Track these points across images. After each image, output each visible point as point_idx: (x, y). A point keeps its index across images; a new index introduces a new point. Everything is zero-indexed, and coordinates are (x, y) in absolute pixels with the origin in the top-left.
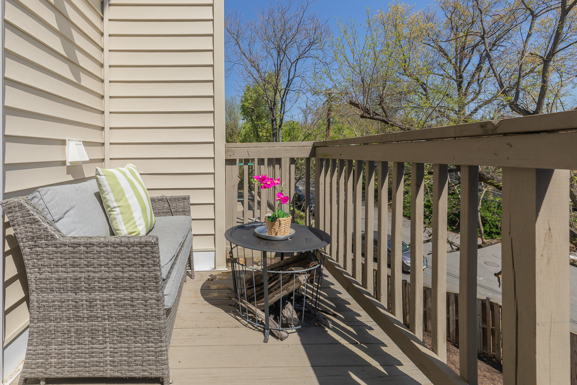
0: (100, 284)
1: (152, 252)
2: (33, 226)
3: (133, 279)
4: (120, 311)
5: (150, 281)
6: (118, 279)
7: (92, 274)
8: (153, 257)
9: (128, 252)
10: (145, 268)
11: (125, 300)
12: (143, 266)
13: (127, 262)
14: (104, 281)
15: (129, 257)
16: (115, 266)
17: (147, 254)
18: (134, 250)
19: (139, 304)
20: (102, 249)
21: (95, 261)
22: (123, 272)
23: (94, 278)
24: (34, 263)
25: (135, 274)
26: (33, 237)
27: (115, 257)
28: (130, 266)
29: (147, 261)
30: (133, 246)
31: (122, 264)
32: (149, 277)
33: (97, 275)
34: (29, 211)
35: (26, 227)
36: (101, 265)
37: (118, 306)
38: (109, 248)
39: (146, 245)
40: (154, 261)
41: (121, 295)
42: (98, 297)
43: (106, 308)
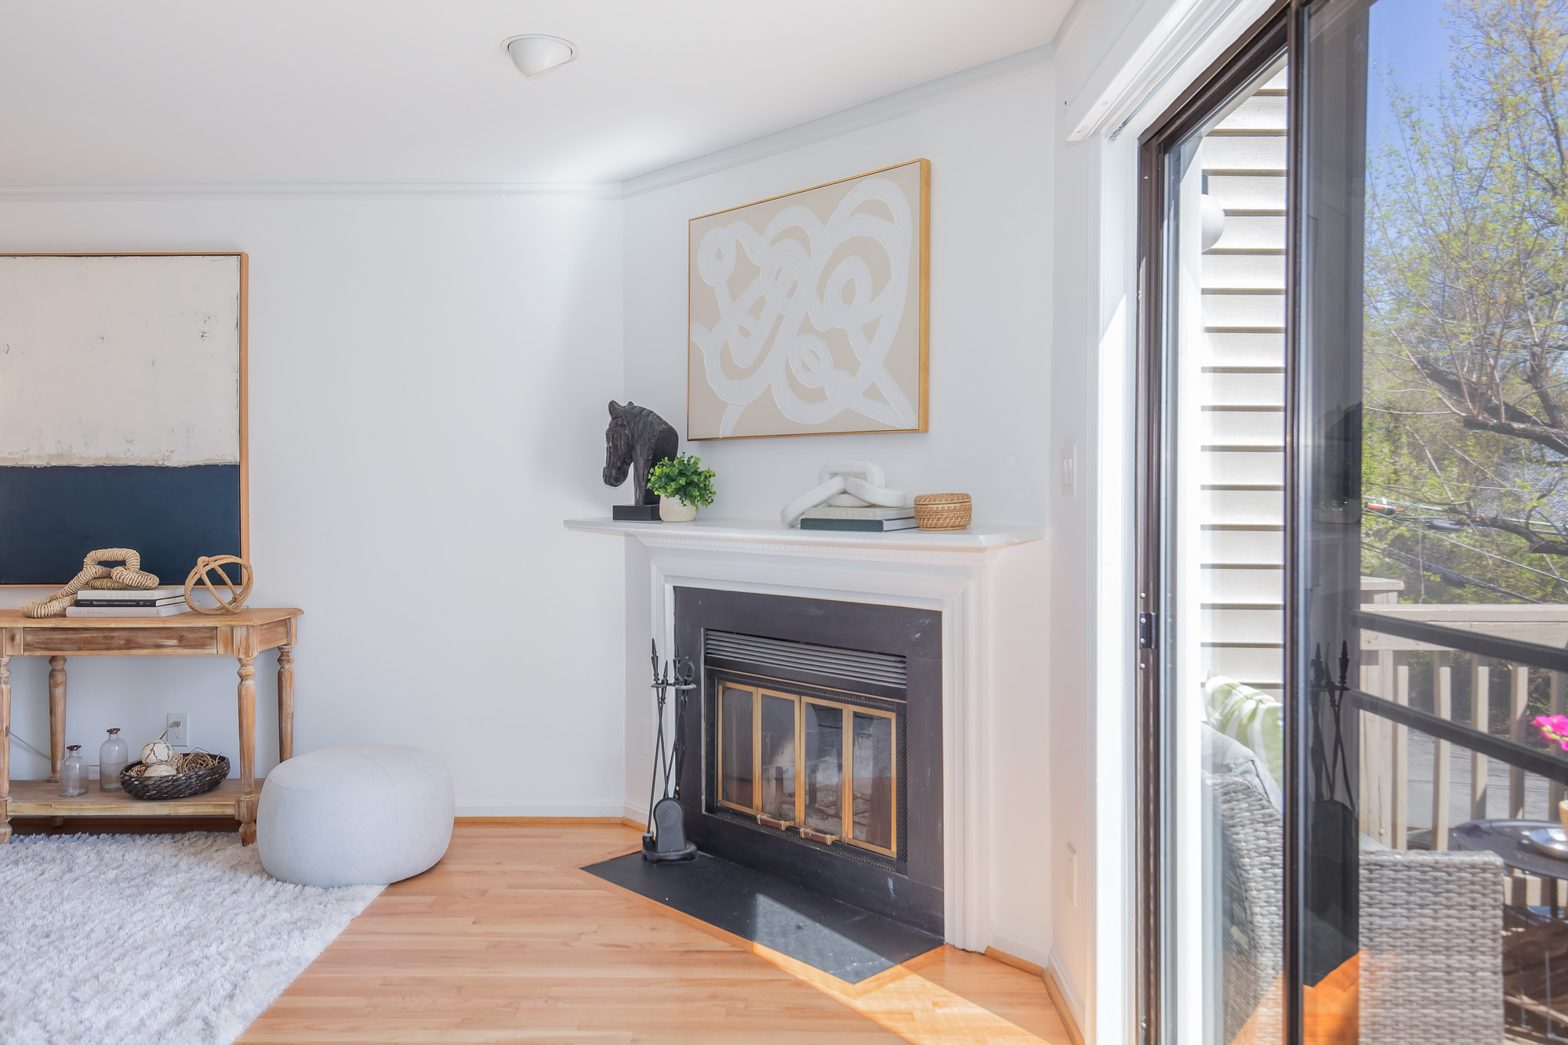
0: (1391, 940)
1: (1495, 884)
2: (1269, 829)
3: (1453, 930)
4: (1425, 990)
5: (1483, 937)
6: (1426, 930)
7: (1377, 921)
8: (1495, 892)
9: (1448, 882)
10: (1477, 913)
11: (1435, 969)
12: (1473, 908)
13: (1444, 902)
14: (1398, 934)
15: (1448, 891)
16: (1422, 906)
17: (1484, 887)
18: (1460, 879)
19: (1460, 978)
20: (1400, 875)
21: (1385, 897)
22: (1435, 919)
23: (1381, 927)
24: (1269, 897)
25: (1457, 923)
26: (1268, 848)
27: (1422, 890)
28: (1448, 907)
29: (1482, 899)
30: (1460, 870)
31: (1435, 903)
32: (1483, 929)
33: (1388, 922)
34: (1261, 800)
35: (1256, 830)
36: (1394, 905)
37: (1423, 982)
38: (1413, 873)
39: (1484, 870)
40: (1495, 900)
41: (1429, 960)
42: (1386, 964)
43: (1400, 985)
